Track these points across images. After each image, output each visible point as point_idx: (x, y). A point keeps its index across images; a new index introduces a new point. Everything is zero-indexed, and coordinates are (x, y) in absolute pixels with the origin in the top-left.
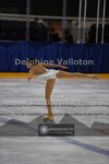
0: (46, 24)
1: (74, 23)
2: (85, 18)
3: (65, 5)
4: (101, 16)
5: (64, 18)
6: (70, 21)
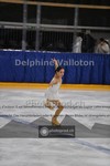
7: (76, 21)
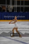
0: (1, 7)
1: (9, 6)
2: (12, 5)
3: (6, 2)
4: (16, 5)
5: (6, 5)
6: (8, 6)
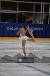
7: (17, 9)
